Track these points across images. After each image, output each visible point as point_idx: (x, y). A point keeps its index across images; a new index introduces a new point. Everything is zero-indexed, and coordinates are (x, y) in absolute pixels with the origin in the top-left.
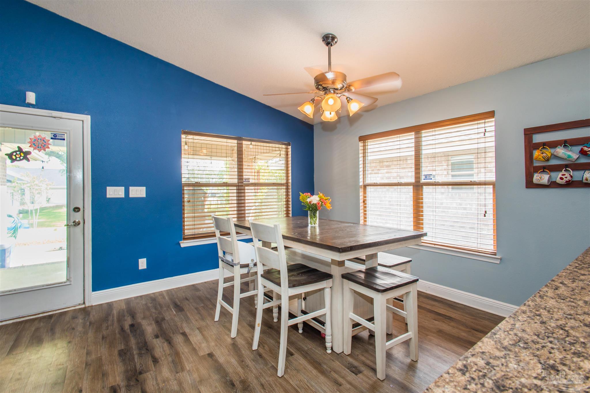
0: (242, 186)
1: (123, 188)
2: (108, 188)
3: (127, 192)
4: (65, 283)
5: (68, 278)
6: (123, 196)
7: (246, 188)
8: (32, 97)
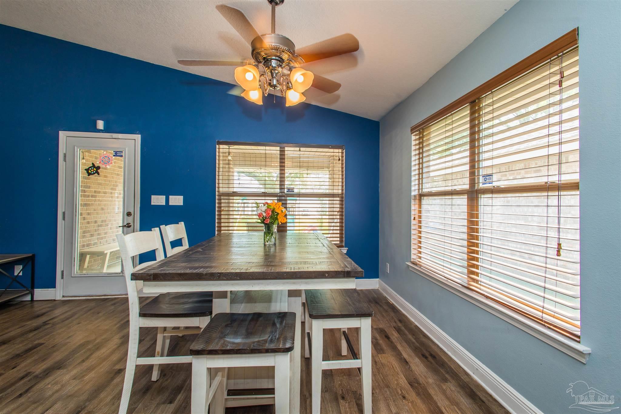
0: (284, 196)
1: (164, 197)
2: (153, 196)
3: (167, 200)
4: (120, 274)
5: (122, 271)
6: (164, 203)
7: (288, 198)
8: (100, 124)
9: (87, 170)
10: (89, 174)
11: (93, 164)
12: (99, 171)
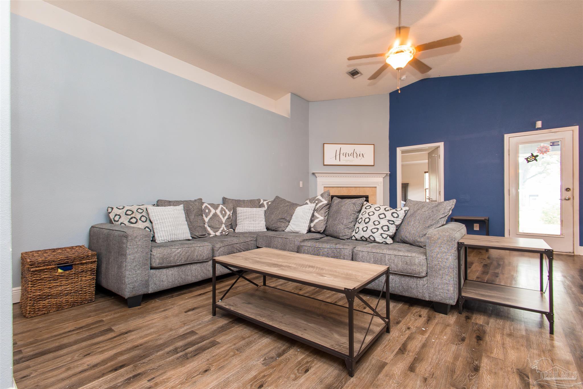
8: (539, 124)
9: (527, 159)
10: (528, 162)
11: (532, 154)
12: (536, 158)
